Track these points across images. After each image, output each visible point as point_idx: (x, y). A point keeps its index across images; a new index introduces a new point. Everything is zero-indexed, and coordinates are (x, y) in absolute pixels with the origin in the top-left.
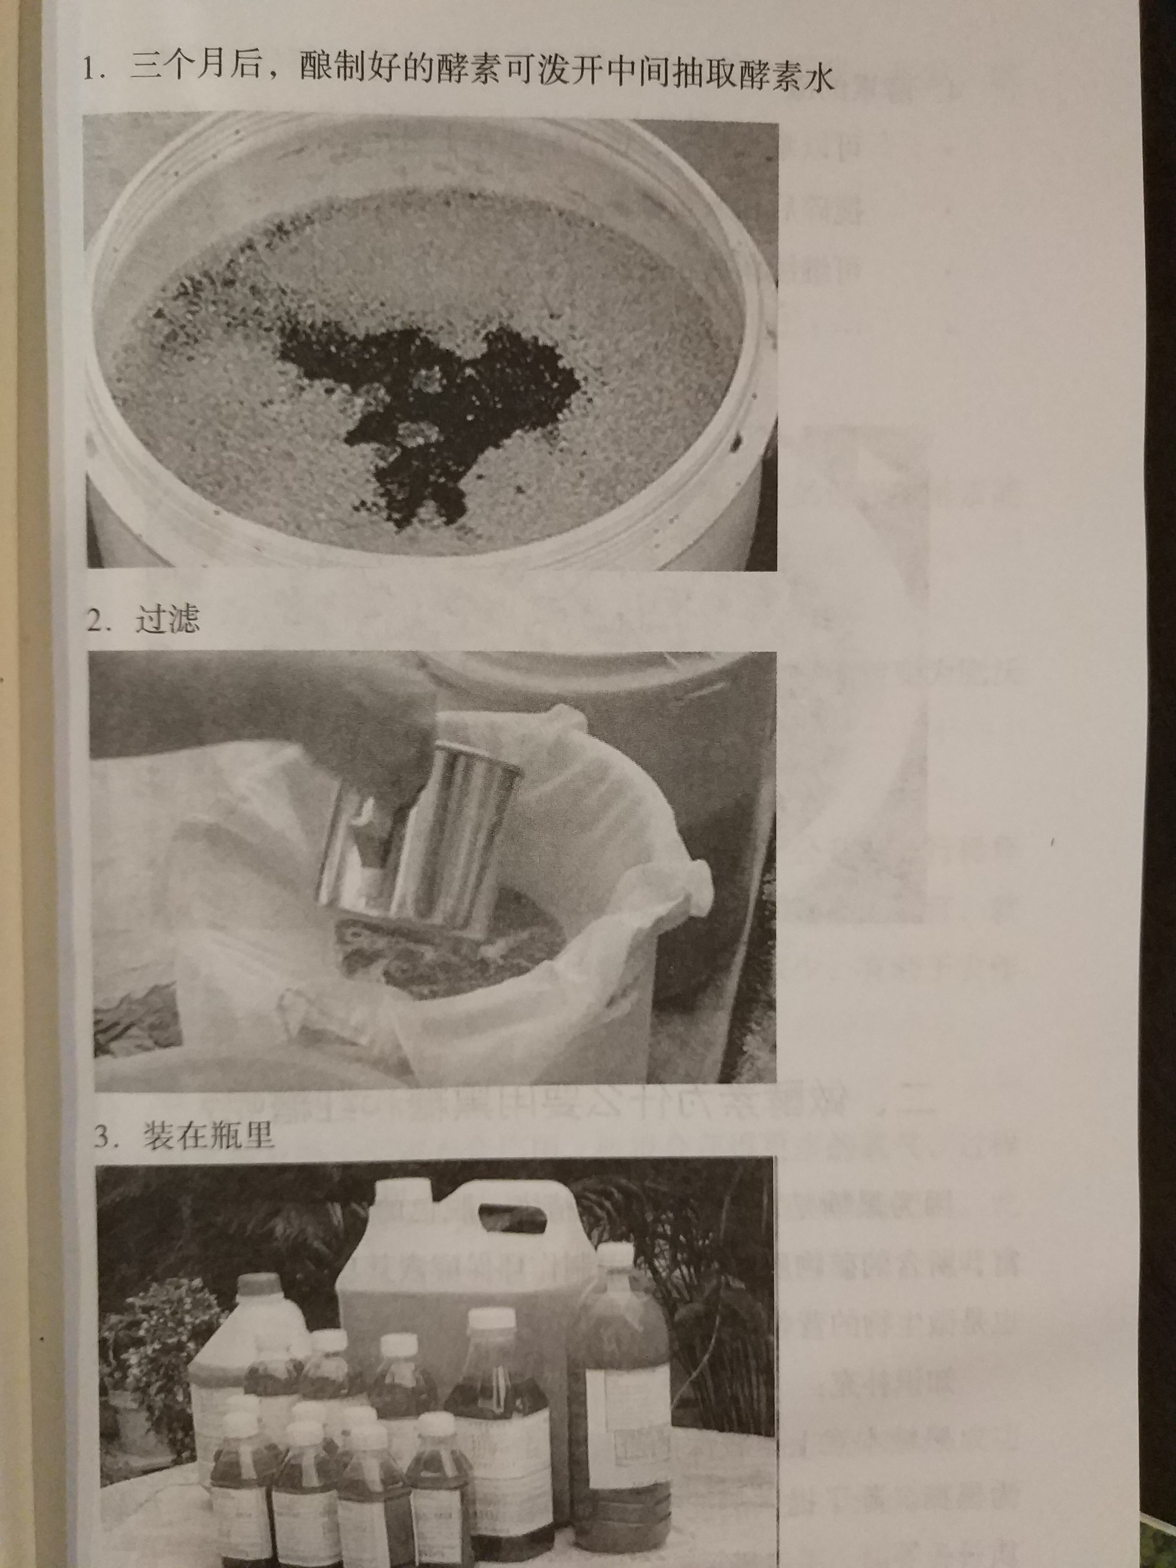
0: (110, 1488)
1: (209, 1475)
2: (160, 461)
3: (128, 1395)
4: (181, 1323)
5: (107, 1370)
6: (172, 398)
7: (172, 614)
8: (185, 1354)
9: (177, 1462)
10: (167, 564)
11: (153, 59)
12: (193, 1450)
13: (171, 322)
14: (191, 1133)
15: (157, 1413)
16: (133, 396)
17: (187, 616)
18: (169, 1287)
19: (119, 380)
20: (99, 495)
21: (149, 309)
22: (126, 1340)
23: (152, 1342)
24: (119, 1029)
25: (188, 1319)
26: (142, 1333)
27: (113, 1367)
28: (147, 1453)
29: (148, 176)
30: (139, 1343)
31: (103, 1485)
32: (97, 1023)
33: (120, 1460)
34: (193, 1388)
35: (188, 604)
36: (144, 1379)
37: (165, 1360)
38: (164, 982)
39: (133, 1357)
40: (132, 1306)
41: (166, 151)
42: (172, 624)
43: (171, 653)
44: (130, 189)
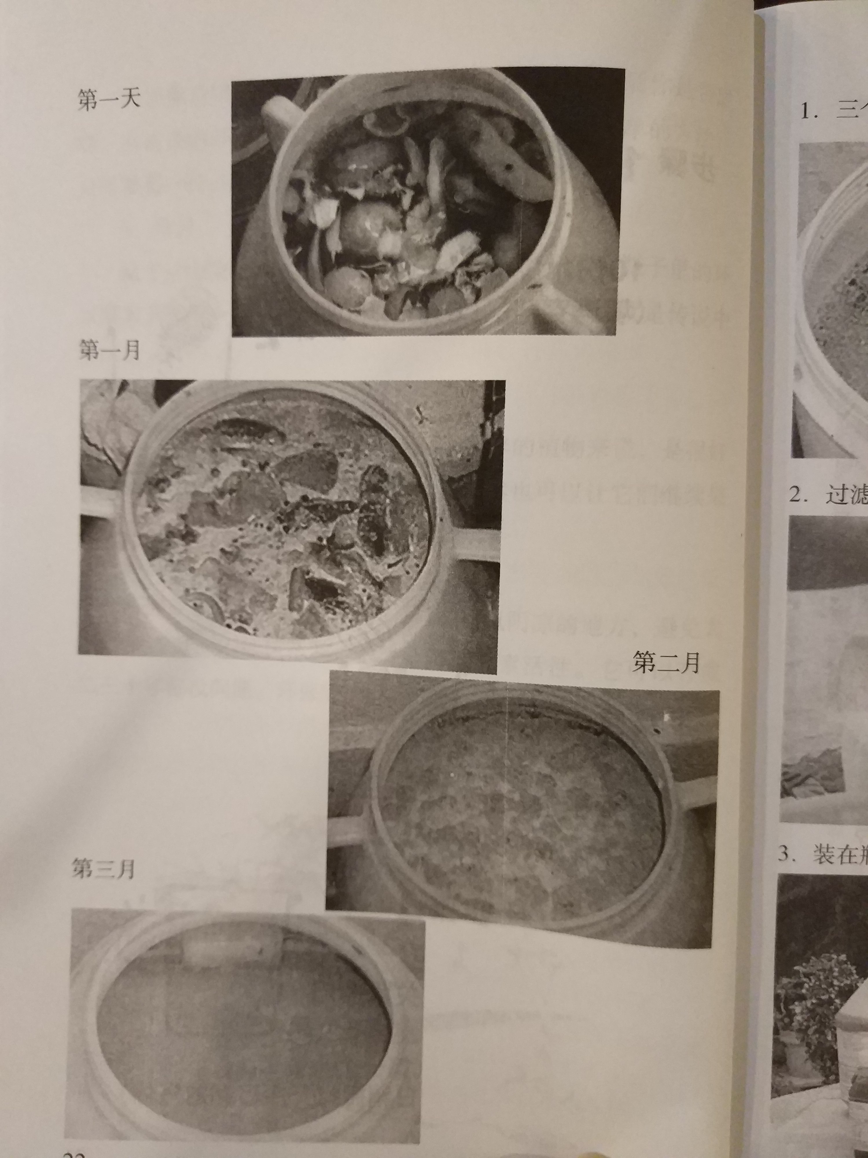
0: (778, 1099)
1: (847, 1093)
2: (849, 384)
3: (794, 1034)
4: (832, 985)
5: (779, 1016)
6: (860, 341)
7: (853, 491)
8: (833, 1007)
9: (826, 1083)
10: (851, 456)
11: (854, 104)
12: (837, 1075)
13: (861, 288)
14: (847, 852)
15: (813, 1047)
16: (832, 339)
17: (864, 492)
18: (823, 960)
19: (821, 328)
20: (803, 407)
21: (845, 279)
22: (793, 996)
23: (811, 998)
24: (799, 779)
25: (836, 982)
26: (804, 991)
27: (783, 1015)
28: (807, 1076)
29: (848, 186)
30: (802, 998)
31: (773, 1097)
32: (784, 774)
33: (787, 1080)
34: (839, 1032)
35: (865, 484)
36: (805, 1024)
37: (819, 1010)
38: (834, 746)
39: (797, 1008)
40: (798, 972)
41: (861, 170)
42: (853, 498)
43: (851, 518)
44: (835, 194)
